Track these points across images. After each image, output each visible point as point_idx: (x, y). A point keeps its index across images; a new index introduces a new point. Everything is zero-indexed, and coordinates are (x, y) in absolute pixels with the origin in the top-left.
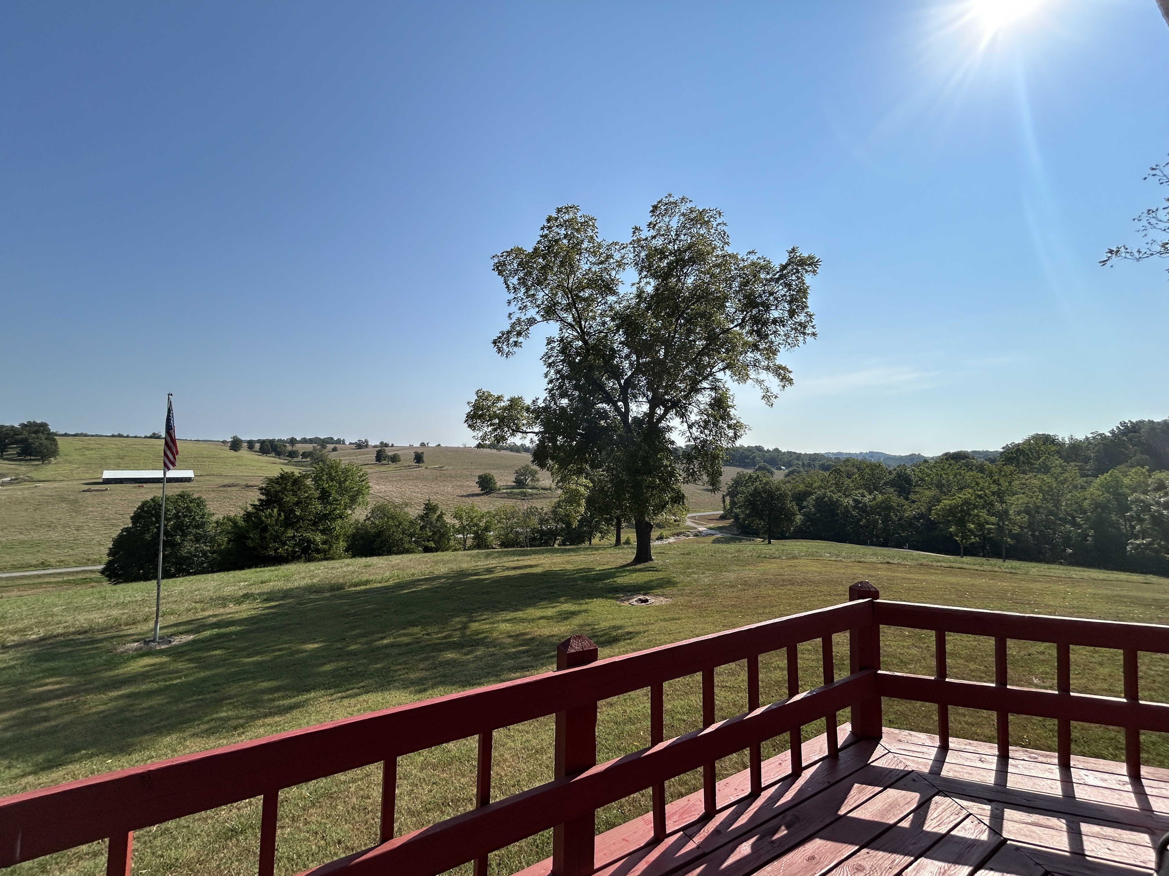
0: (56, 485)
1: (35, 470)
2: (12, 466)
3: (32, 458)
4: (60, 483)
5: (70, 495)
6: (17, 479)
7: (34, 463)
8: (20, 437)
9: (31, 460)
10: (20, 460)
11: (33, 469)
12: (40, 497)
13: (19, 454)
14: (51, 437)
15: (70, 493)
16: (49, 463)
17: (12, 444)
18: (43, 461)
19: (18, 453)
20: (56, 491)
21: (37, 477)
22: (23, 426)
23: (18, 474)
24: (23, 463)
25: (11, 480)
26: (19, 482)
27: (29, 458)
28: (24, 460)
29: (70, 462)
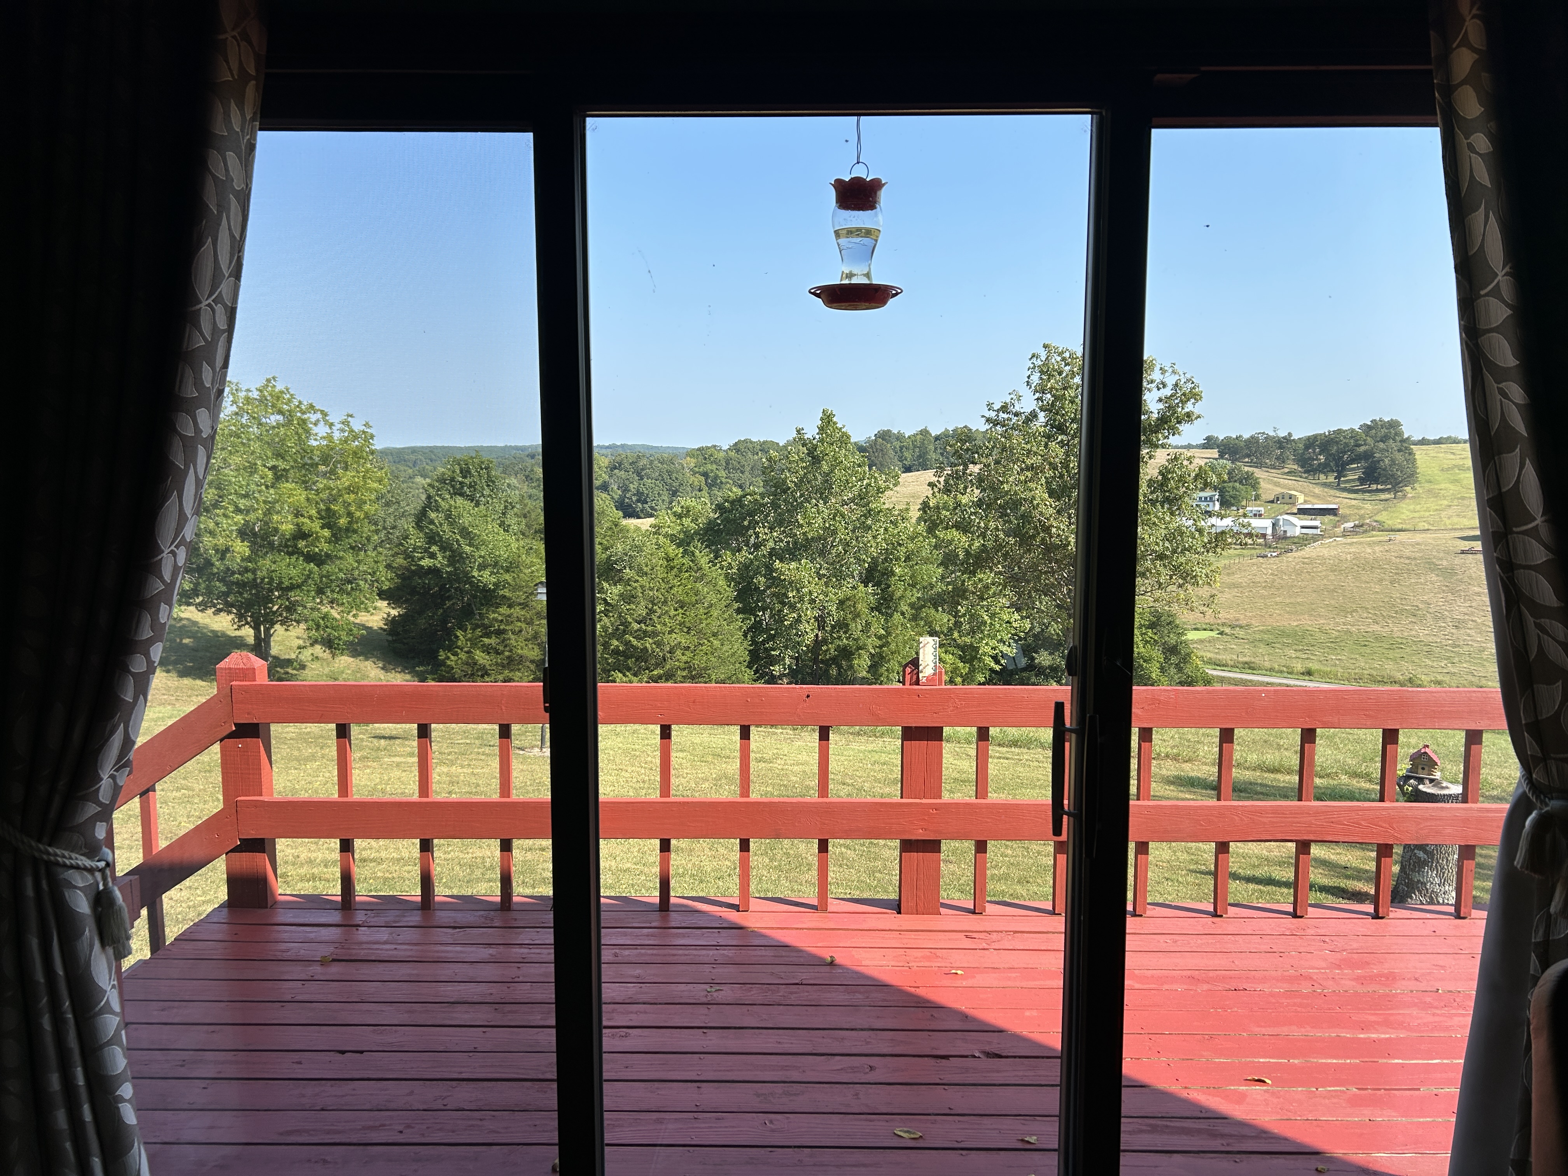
0: (1419, 537)
1: (1385, 509)
2: (1354, 502)
3: (1379, 487)
4: (1424, 535)
5: (1441, 559)
6: (1362, 526)
7: (1383, 496)
8: (1362, 449)
9: (1377, 490)
10: (1364, 491)
11: (1381, 507)
12: (1398, 560)
13: (1362, 481)
14: (1405, 446)
15: (1442, 555)
16: (1405, 496)
17: (1352, 461)
18: (1396, 492)
19: (1360, 479)
20: (1420, 551)
21: (1390, 522)
22: (1367, 428)
23: (1362, 517)
24: (1367, 496)
25: (1355, 526)
26: (1365, 531)
27: (1374, 487)
28: (1370, 492)
29: (1436, 496)
